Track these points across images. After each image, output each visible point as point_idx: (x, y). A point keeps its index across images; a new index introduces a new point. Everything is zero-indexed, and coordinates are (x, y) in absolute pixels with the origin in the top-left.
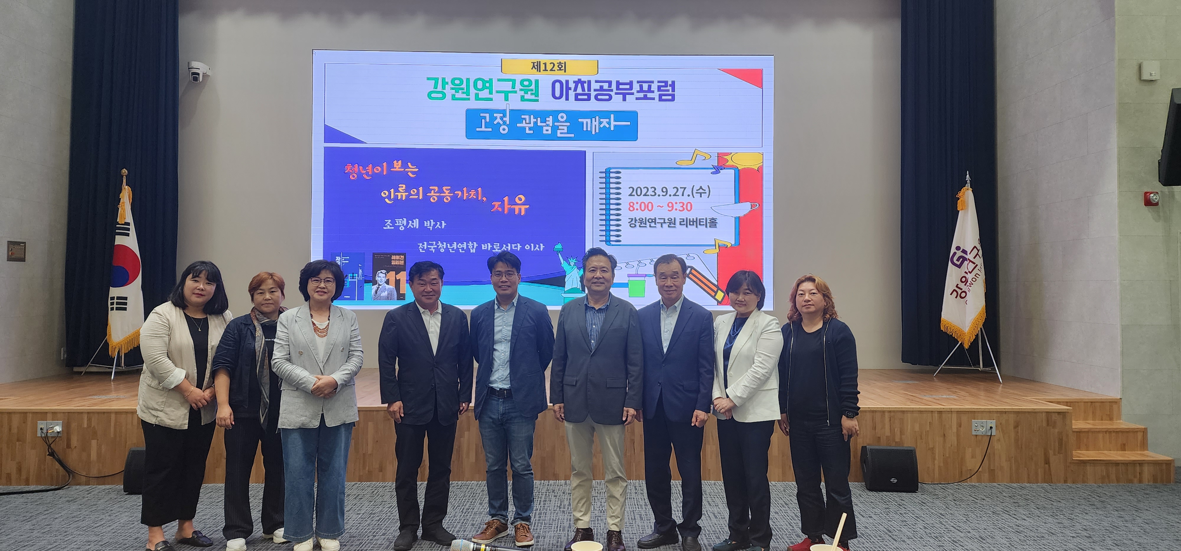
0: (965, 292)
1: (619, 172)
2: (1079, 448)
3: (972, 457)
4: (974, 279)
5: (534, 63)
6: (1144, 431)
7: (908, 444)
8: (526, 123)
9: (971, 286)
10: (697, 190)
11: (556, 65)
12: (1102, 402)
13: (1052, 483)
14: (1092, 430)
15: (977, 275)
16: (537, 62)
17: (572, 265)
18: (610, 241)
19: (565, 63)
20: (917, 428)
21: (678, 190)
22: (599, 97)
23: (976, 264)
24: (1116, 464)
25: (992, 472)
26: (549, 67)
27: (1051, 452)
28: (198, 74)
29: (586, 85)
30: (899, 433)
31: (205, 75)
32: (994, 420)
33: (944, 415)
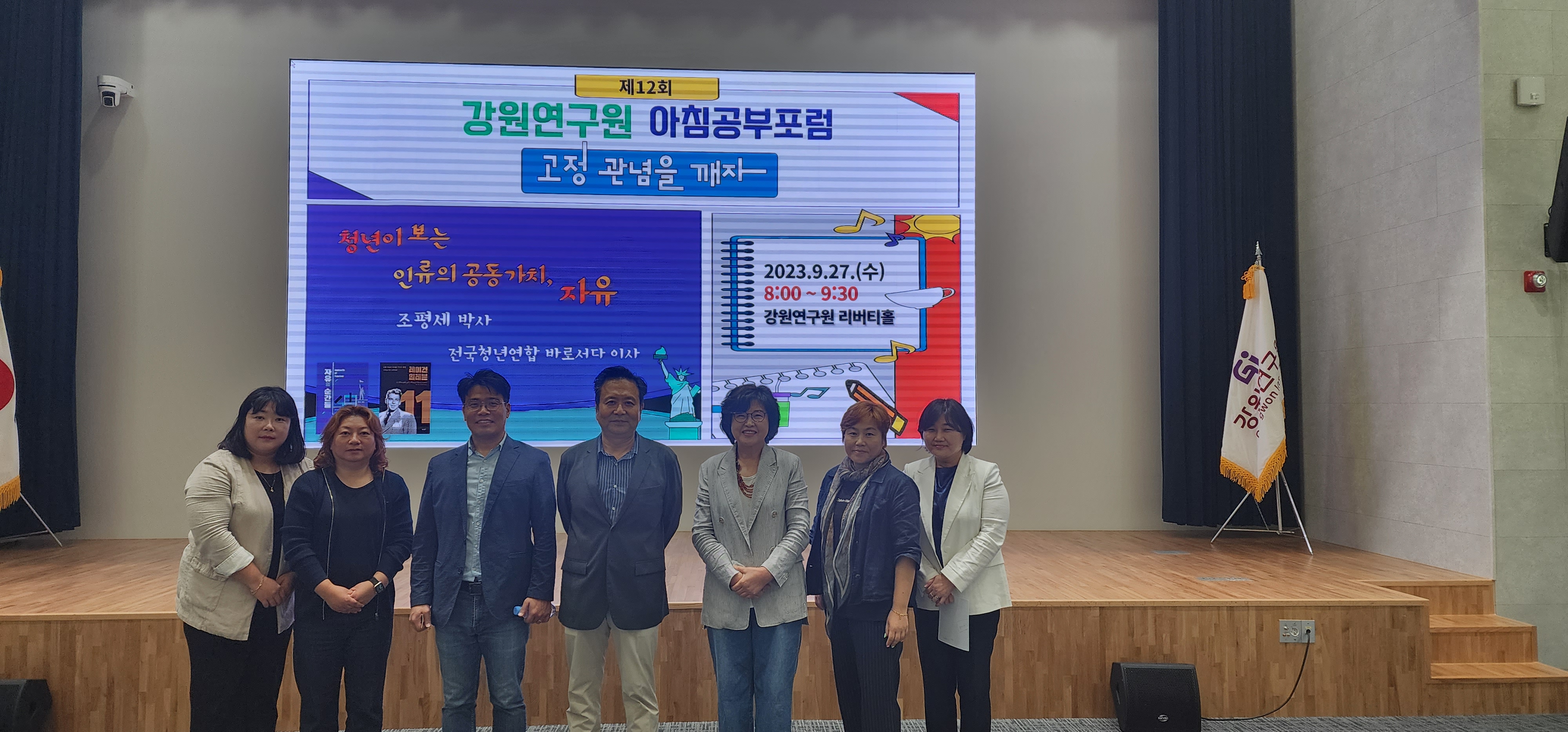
0: (1255, 418)
1: (751, 243)
2: (1437, 659)
3: (1281, 677)
4: (1269, 400)
5: (623, 82)
6: (1532, 632)
7: (1183, 659)
8: (612, 170)
9: (1264, 411)
10: (865, 270)
11: (657, 85)
12: (1467, 587)
13: (1400, 715)
14: (1456, 631)
15: (1273, 394)
16: (629, 80)
17: (681, 380)
18: (738, 344)
19: (670, 82)
20: (1196, 633)
21: (836, 269)
22: (721, 133)
23: (1271, 378)
24: (1496, 684)
25: (1310, 699)
26: (647, 87)
27: (1398, 668)
28: (113, 94)
29: (701, 116)
30: (1168, 640)
31: (124, 97)
32: (1312, 619)
33: (1237, 613)
